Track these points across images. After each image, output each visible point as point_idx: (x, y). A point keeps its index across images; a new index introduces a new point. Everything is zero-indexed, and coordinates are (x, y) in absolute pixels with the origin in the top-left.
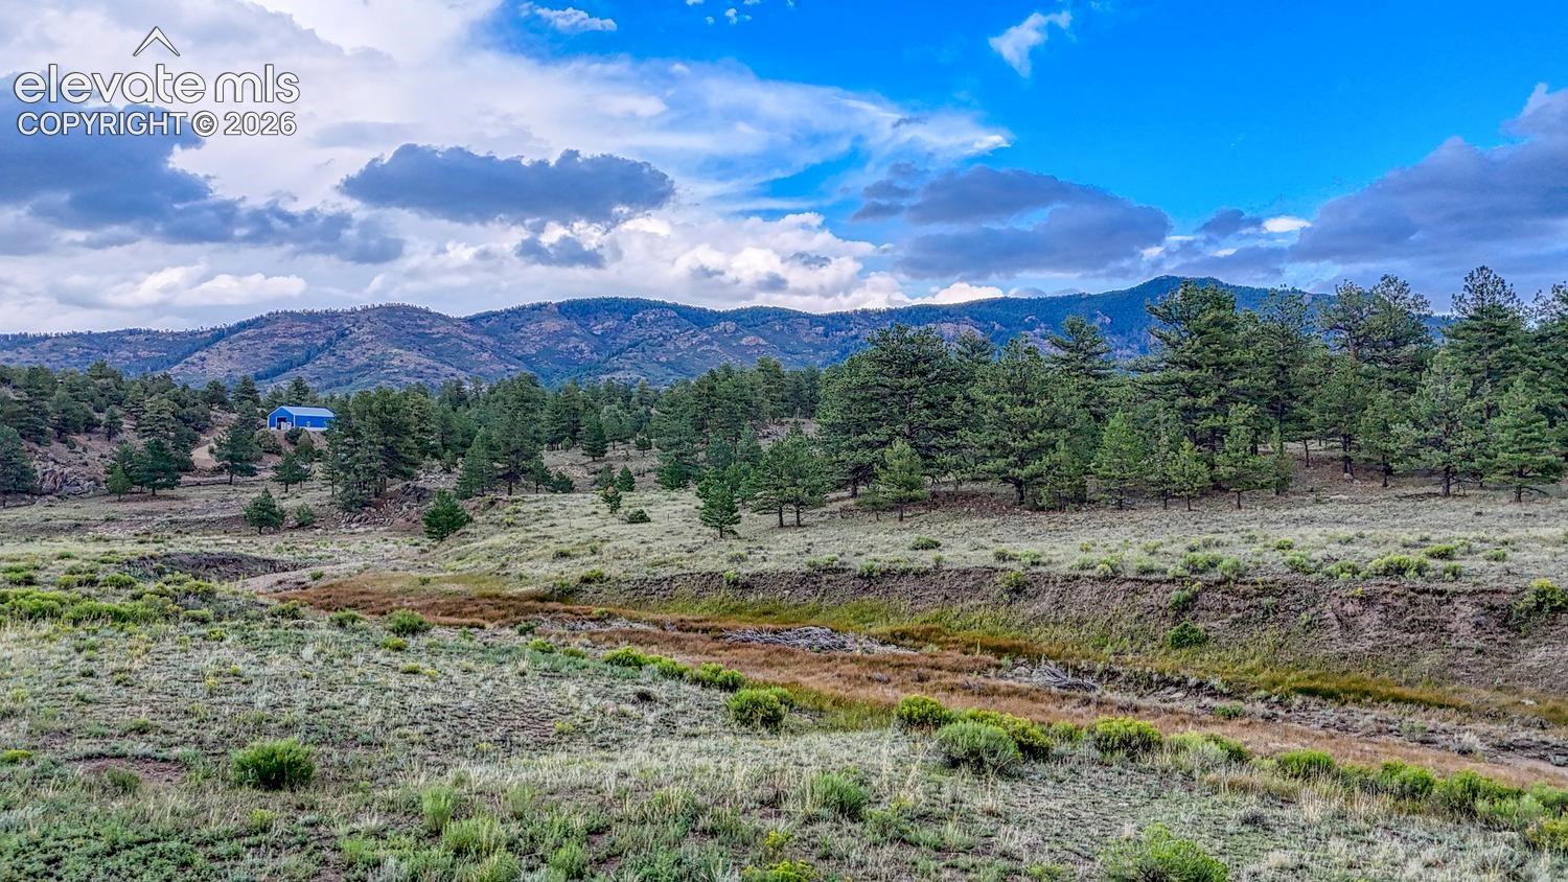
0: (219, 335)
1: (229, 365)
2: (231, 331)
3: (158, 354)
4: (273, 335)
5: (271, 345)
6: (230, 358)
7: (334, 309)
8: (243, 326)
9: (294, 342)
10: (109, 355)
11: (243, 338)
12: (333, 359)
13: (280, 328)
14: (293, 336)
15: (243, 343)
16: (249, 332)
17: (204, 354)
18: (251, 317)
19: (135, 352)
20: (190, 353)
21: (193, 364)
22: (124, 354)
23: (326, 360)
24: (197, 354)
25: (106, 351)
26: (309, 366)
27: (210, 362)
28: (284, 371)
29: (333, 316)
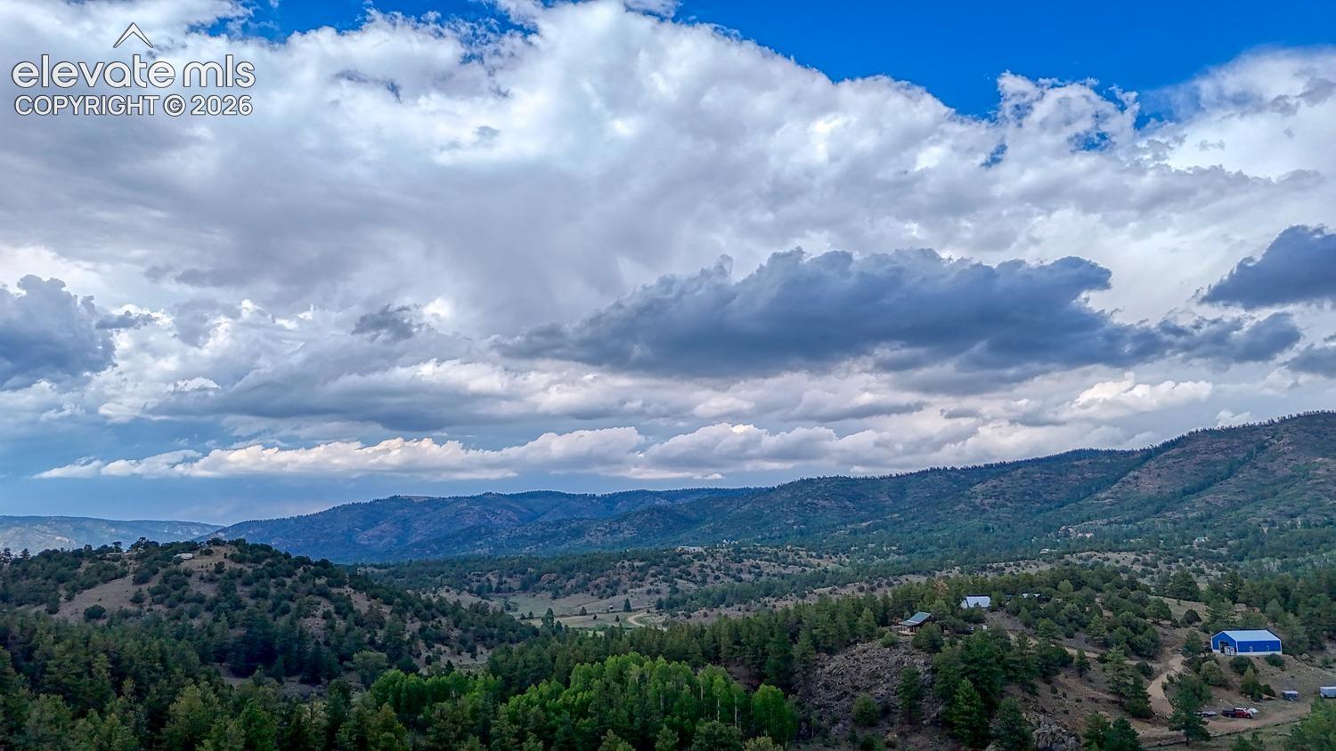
0: (1148, 455)
1: (1158, 482)
2: (1157, 451)
3: (1100, 475)
4: (1195, 452)
5: (1194, 461)
6: (1159, 475)
7: (1251, 423)
8: (1167, 446)
9: (1215, 458)
10: (1063, 478)
11: (1169, 457)
12: (1255, 472)
13: (1201, 444)
14: (1214, 452)
15: (1170, 461)
16: (1174, 451)
17: (1136, 473)
18: (1174, 437)
19: (1082, 474)
20: (1125, 474)
21: (1129, 482)
22: (1074, 476)
23: (1246, 474)
24: (1131, 474)
25: (1061, 475)
26: (1232, 480)
27: (1143, 480)
28: (1210, 485)
29: (1249, 430)
